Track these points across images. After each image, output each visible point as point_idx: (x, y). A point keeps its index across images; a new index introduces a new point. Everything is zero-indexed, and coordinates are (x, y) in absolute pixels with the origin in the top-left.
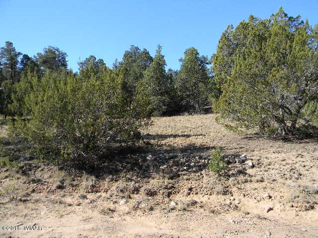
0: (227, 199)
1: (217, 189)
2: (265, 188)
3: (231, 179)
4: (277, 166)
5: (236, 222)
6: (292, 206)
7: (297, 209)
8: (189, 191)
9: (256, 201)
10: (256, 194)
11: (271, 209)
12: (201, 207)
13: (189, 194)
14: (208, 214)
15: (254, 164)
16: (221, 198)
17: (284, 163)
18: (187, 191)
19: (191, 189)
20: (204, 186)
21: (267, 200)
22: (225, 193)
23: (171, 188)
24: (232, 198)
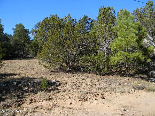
0: (51, 102)
1: (46, 98)
2: (67, 94)
3: (51, 92)
4: (70, 83)
5: (61, 113)
6: (80, 101)
7: (81, 101)
8: (31, 101)
9: (64, 101)
10: (64, 98)
11: (71, 103)
12: (42, 108)
13: (31, 103)
14: (46, 111)
15: (60, 83)
16: (48, 102)
17: (72, 82)
18: (29, 101)
19: (31, 100)
20: (39, 97)
21: (69, 100)
22: (50, 99)
23: (19, 101)
24: (53, 101)
